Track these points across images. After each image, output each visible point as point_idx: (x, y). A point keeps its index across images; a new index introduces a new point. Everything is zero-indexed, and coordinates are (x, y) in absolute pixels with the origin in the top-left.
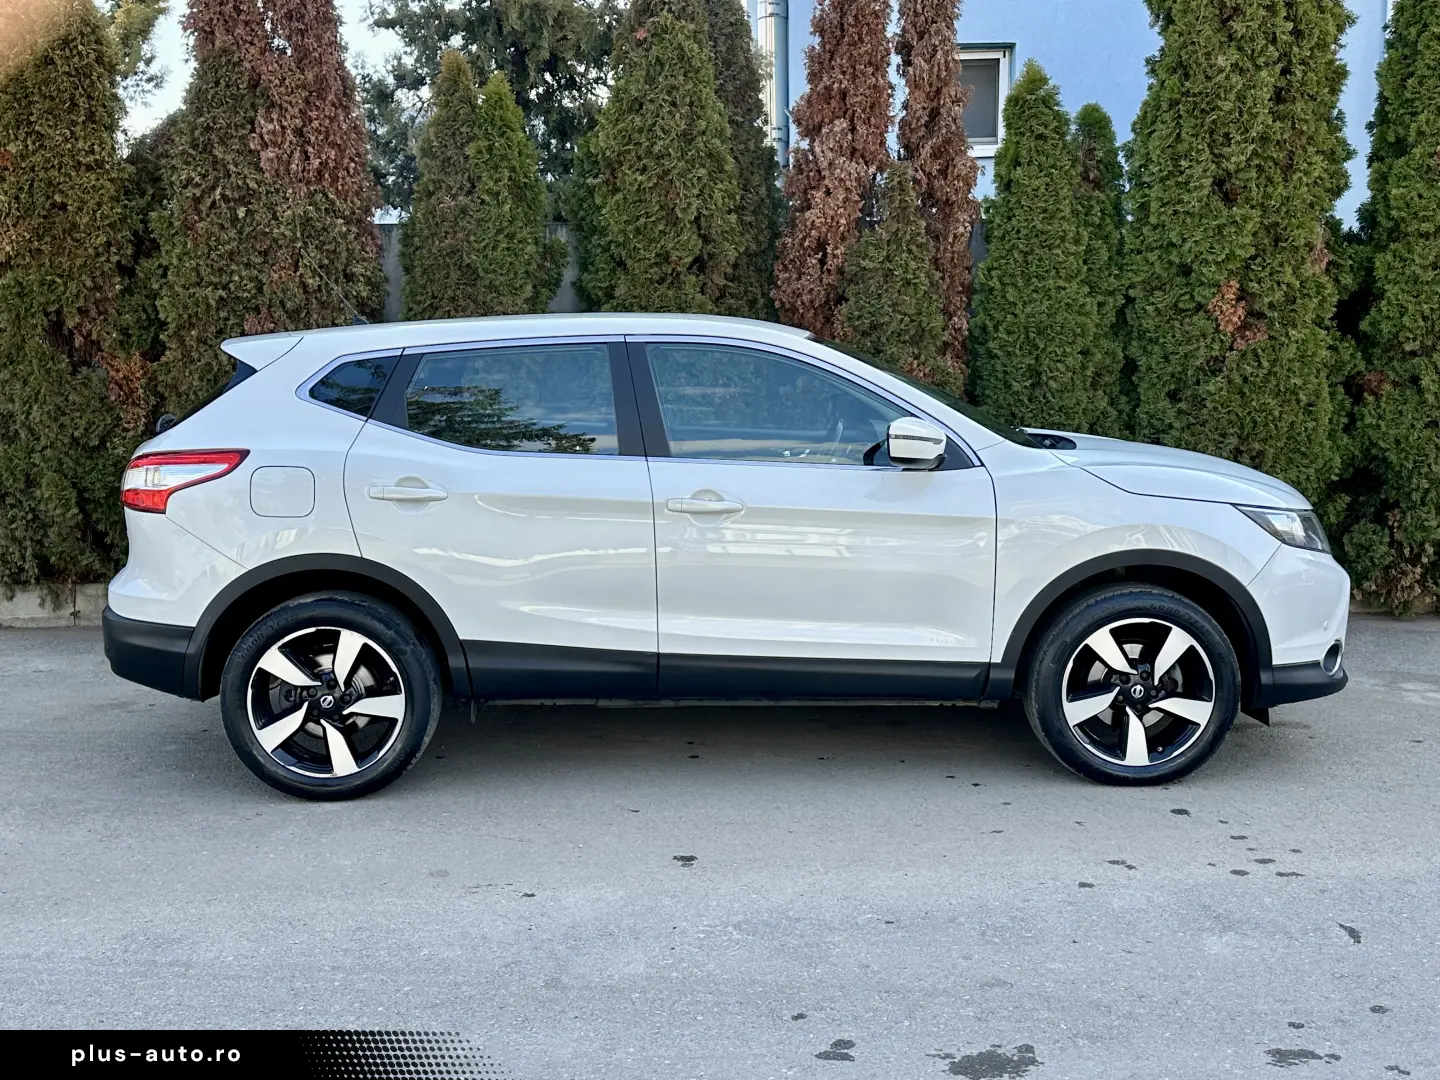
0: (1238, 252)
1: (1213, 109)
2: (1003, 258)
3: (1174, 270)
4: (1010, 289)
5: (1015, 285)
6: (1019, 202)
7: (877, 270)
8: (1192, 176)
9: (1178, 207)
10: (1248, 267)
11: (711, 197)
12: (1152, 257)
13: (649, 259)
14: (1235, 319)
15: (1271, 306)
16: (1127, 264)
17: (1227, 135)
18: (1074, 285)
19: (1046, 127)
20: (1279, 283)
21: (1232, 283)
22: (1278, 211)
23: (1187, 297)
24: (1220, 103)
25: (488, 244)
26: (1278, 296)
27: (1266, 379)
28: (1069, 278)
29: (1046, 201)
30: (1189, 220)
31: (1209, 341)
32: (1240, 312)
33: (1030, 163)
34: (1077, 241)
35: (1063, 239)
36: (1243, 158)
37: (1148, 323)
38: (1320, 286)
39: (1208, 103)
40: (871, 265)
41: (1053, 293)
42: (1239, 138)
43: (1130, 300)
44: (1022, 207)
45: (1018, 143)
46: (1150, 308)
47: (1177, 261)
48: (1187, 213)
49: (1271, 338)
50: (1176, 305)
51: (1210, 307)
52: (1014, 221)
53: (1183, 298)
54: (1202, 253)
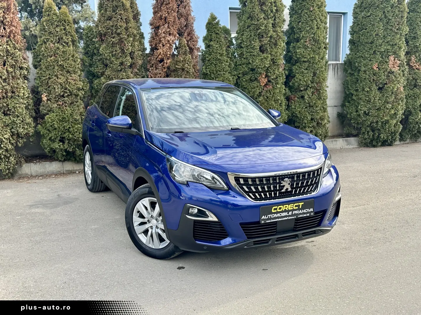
0: (266, 65)
1: (259, 29)
2: (209, 66)
3: (250, 70)
4: (212, 74)
5: (213, 73)
6: (213, 51)
7: (180, 68)
8: (254, 46)
9: (251, 54)
10: (268, 69)
11: (134, 46)
12: (244, 66)
13: (117, 64)
14: (265, 82)
15: (273, 79)
16: (238, 68)
17: (262, 36)
18: (227, 73)
19: (218, 31)
20: (274, 73)
21: (264, 73)
22: (274, 56)
23: (253, 77)
24: (261, 27)
25: (66, 59)
26: (275, 76)
27: (272, 97)
28: (226, 72)
29: (220, 51)
30: (254, 57)
31: (259, 88)
32: (266, 80)
33: (215, 40)
34: (227, 62)
35: (224, 61)
36: (266, 41)
37: (244, 83)
38: (282, 74)
39: (258, 27)
40: (179, 67)
41: (223, 75)
42: (266, 36)
43: (239, 77)
44: (214, 52)
45: (211, 35)
46: (244, 79)
47: (251, 67)
48: (254, 55)
49: (273, 87)
50: (250, 78)
51: (259, 78)
52: (212, 55)
53: (252, 77)
54: (258, 65)
